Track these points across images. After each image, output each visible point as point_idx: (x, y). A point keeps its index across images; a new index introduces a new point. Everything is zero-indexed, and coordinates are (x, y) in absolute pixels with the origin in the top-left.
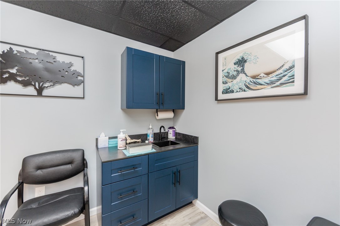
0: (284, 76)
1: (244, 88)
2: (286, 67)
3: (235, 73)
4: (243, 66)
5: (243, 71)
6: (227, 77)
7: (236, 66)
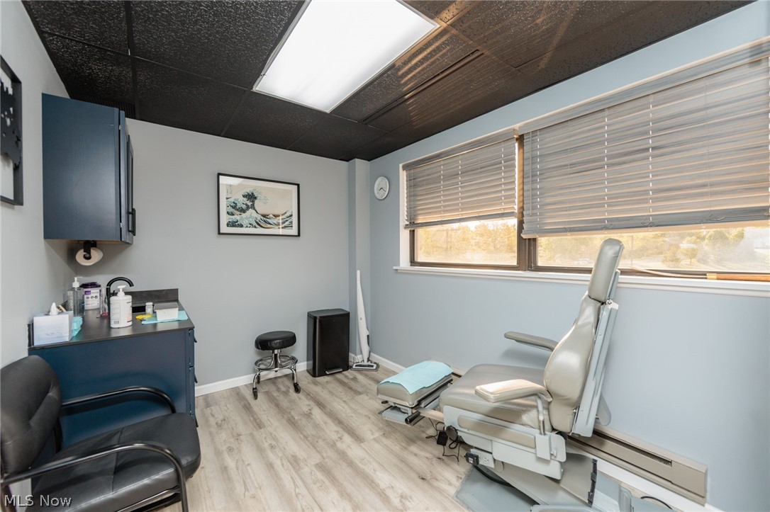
0: (287, 221)
1: (255, 224)
2: (288, 214)
3: (244, 207)
4: (253, 202)
5: (253, 207)
6: (234, 207)
7: (245, 199)
